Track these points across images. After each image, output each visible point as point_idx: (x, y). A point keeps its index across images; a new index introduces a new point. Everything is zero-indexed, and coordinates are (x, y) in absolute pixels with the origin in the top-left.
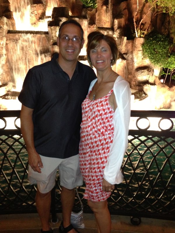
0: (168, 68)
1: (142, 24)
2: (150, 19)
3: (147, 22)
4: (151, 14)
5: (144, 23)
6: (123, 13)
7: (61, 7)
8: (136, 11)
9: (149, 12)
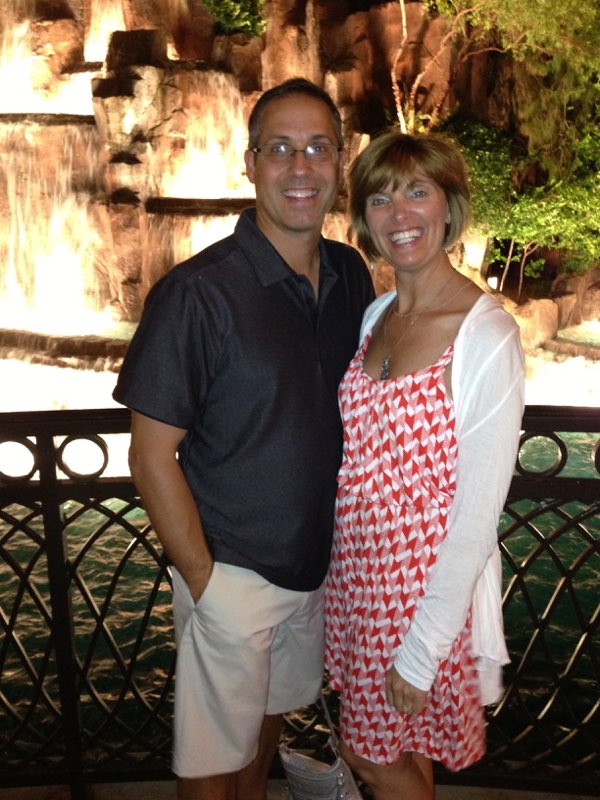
0: (510, 241)
1: (421, 90)
2: (448, 74)
3: (438, 83)
4: (449, 56)
5: (426, 85)
6: (355, 54)
7: (138, 32)
8: (400, 47)
9: (443, 48)
